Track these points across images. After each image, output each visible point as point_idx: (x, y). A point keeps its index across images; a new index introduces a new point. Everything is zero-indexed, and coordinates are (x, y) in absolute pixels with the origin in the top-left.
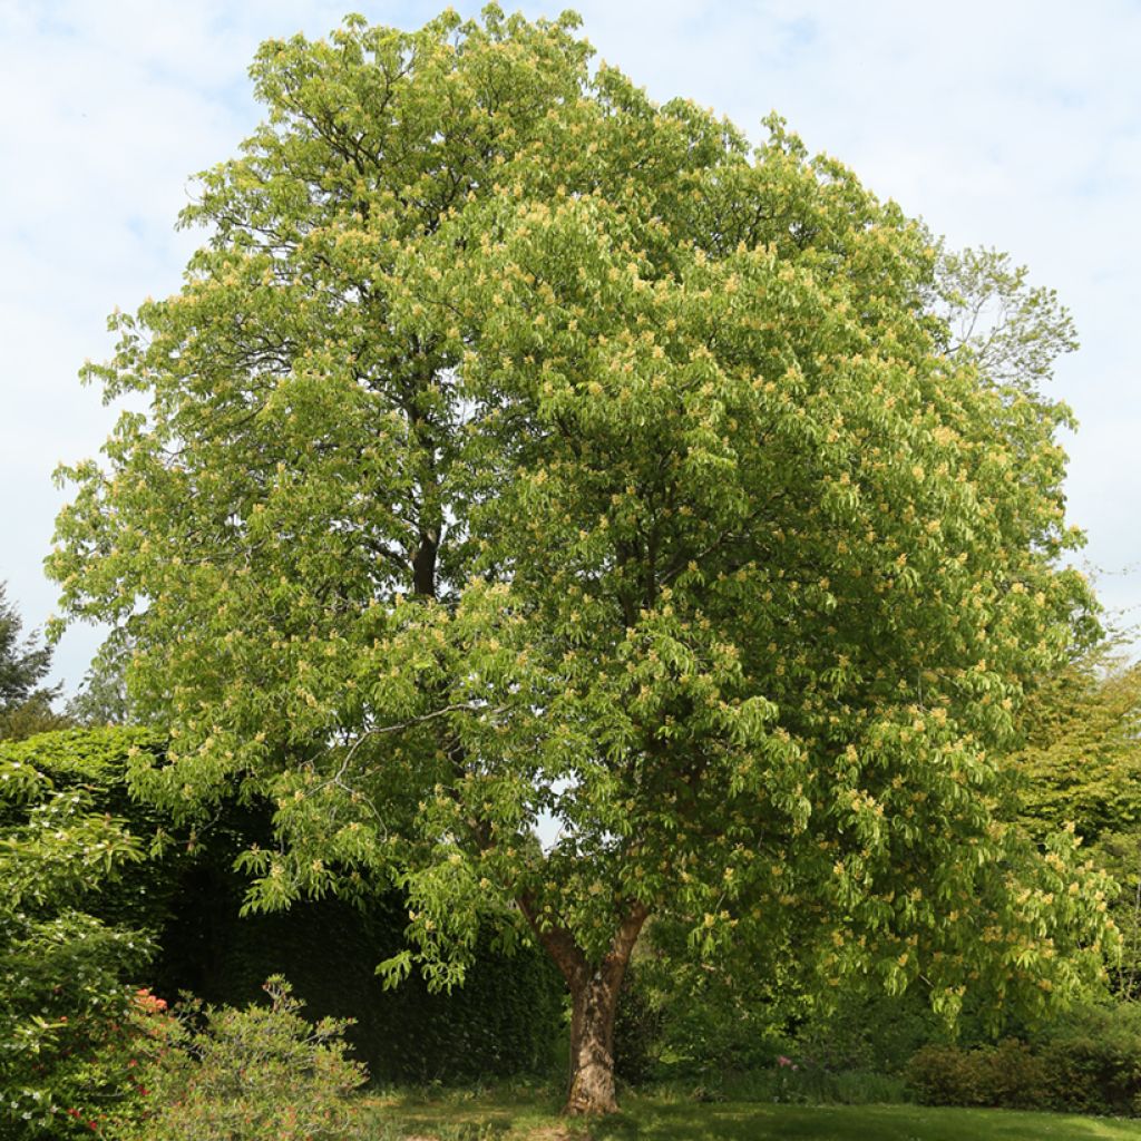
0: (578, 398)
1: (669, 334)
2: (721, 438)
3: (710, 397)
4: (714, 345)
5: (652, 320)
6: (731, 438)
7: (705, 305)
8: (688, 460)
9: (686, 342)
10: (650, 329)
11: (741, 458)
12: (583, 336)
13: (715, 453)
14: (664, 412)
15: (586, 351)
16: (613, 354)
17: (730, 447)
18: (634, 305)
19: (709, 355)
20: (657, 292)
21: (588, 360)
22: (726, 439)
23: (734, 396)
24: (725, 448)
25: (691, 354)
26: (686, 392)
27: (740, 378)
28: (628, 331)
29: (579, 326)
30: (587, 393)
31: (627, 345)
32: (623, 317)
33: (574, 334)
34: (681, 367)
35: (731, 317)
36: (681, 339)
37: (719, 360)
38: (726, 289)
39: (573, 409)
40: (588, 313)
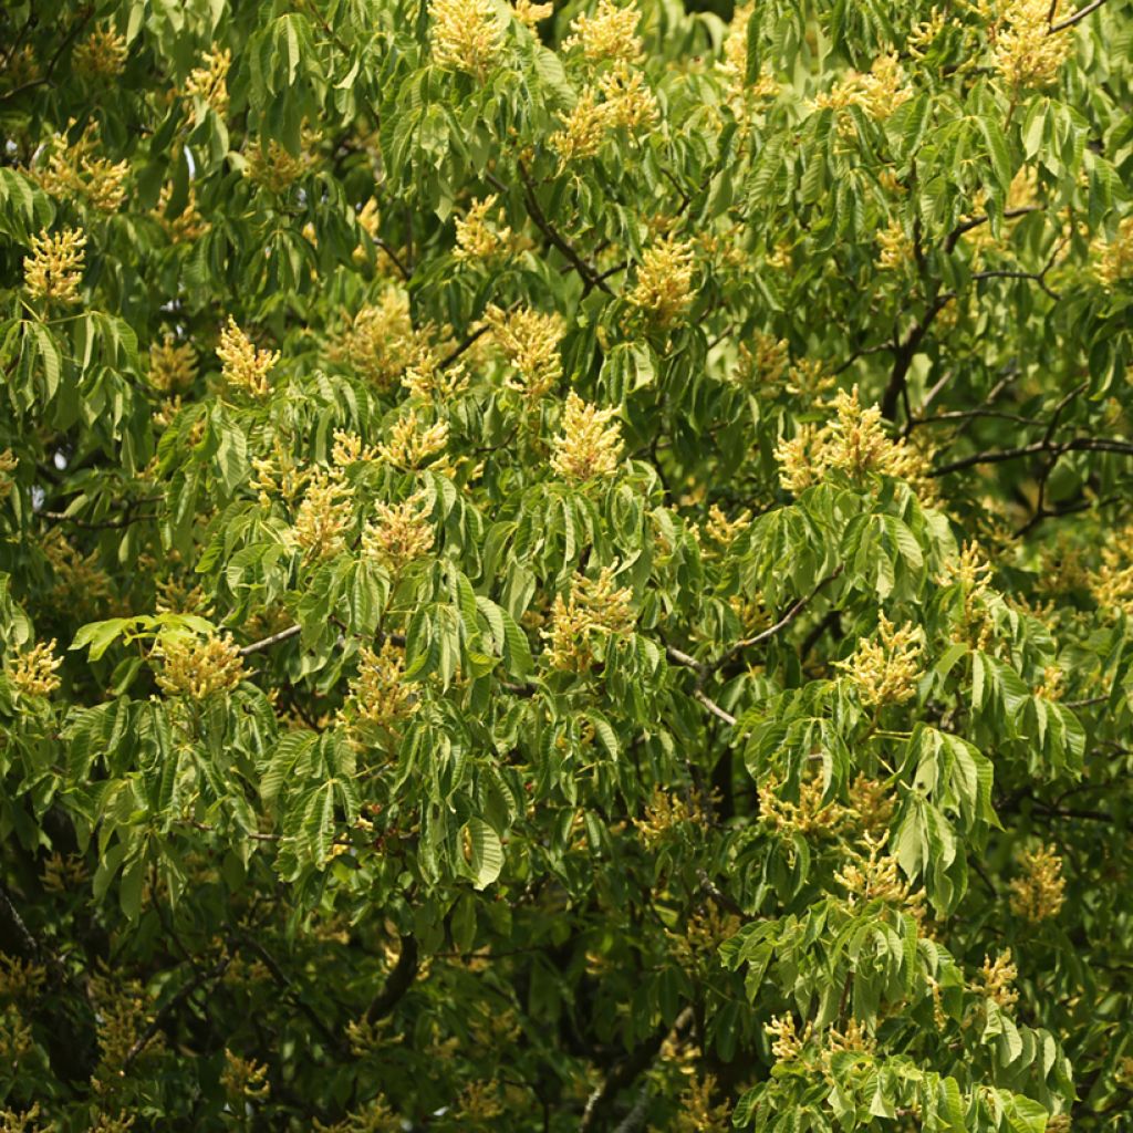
0: (82, 716)
1: (654, 325)
2: (971, 960)
3: (899, 714)
4: (922, 399)
5: (548, 241)
6: (1031, 965)
7: (873, 153)
8: (763, 1099)
9: (757, 378)
10: (537, 294)
11: (1087, 1083)
12: (120, 333)
13: (932, 1054)
14: (617, 804)
15: (138, 423)
16: (307, 444)
17: (1024, 1018)
18: (436, 146)
19: (897, 458)
20: (581, 68)
21: (151, 477)
22: (1001, 970)
23: (1046, 708)
24: (996, 1022)
25: (785, 452)
26: (756, 680)
27: (1079, 599)
28: (396, 299)
29: (93, 269)
30: (145, 686)
31: (391, 394)
32: (368, 218)
33: (65, 320)
34: (721, 526)
35: (1027, 228)
36: (724, 360)
37: (952, 485)
38: (1000, 58)
39: (54, 786)
40: (145, 186)
